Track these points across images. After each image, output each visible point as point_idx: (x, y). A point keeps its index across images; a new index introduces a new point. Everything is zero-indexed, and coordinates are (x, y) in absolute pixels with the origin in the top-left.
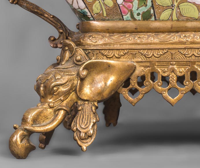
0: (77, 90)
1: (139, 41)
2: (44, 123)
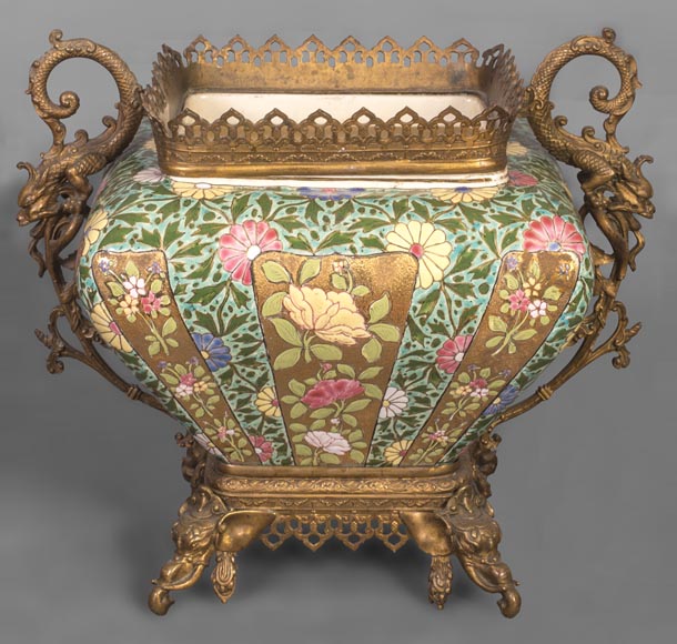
2: (183, 579)
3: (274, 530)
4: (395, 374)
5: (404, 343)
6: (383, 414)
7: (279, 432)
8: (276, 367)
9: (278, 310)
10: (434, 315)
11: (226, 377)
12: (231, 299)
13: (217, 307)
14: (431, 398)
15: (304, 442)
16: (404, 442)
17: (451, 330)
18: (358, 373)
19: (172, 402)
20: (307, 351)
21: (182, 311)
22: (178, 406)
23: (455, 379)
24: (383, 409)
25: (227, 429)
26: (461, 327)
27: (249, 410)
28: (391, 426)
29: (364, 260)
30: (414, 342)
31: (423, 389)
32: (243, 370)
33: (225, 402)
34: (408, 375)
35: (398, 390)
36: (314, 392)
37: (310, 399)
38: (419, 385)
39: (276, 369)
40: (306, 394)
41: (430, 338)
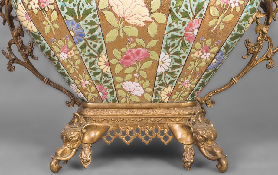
0: (81, 139)
1: (111, 114)
2: (66, 156)
3: (109, 134)
5: (168, 24)
6: (160, 70)
7: (110, 82)
8: (107, 41)
9: (106, 6)
10: (183, 7)
11: (83, 47)
13: (77, 4)
14: (182, 59)
15: (122, 89)
16: (169, 88)
17: (191, 16)
18: (146, 44)
19: (58, 63)
20: (121, 30)
21: (60, 7)
22: (61, 66)
23: (193, 46)
24: (159, 67)
25: (85, 81)
26: (196, 13)
27: (94, 69)
28: (163, 78)
30: (173, 23)
31: (178, 53)
32: (91, 43)
33: (83, 63)
34: (171, 44)
35: (166, 54)
36: (126, 57)
37: (124, 61)
38: (176, 51)
39: (106, 42)
40: (121, 58)
41: (181, 20)
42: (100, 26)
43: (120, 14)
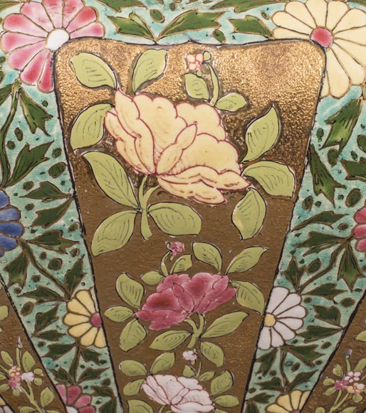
4: (286, 260)
5: (301, 199)
6: (265, 342)
7: (103, 377)
8: (95, 249)
9: (95, 137)
10: (352, 145)
11: (17, 268)
12: (19, 116)
14: (342, 309)
15: (142, 396)
16: (296, 395)
18: (226, 259)
20: (144, 216)
24: (265, 331)
25: (23, 371)
27: (54, 335)
28: (276, 366)
29: (237, 52)
30: (317, 195)
31: (328, 291)
32: (43, 256)
33: (16, 318)
34: (307, 263)
35: (289, 293)
36: (157, 298)
37: (150, 311)
38: (324, 283)
39: (95, 253)
40: (143, 302)
41: (344, 187)
42: (73, 202)
43: (144, 164)
